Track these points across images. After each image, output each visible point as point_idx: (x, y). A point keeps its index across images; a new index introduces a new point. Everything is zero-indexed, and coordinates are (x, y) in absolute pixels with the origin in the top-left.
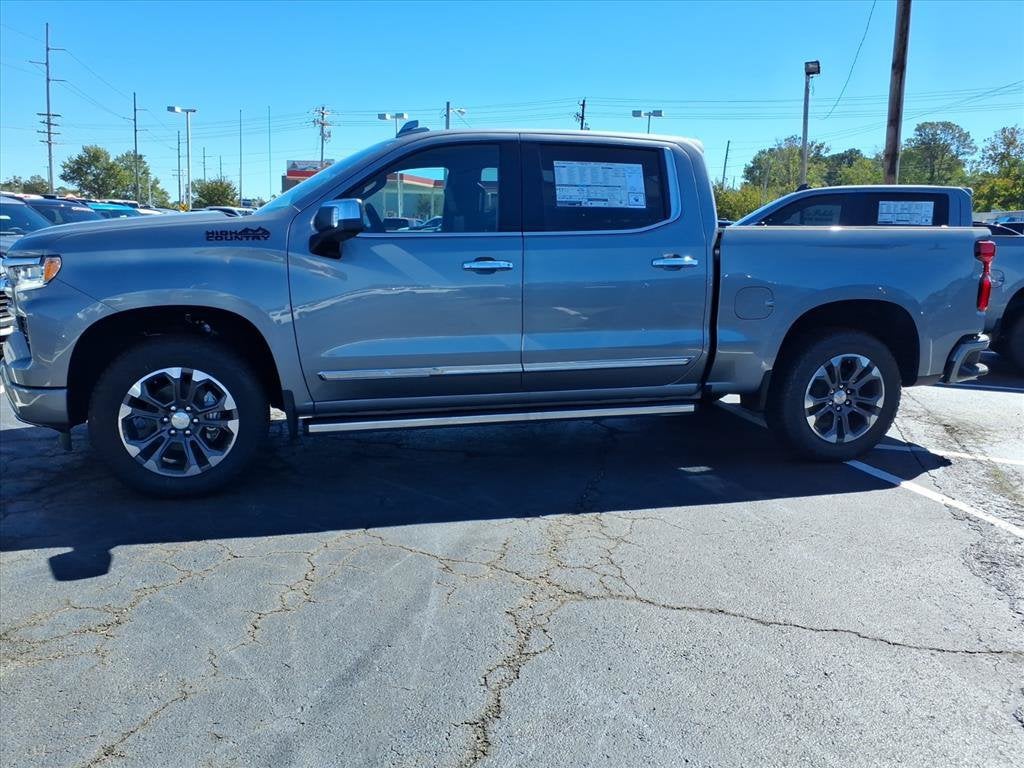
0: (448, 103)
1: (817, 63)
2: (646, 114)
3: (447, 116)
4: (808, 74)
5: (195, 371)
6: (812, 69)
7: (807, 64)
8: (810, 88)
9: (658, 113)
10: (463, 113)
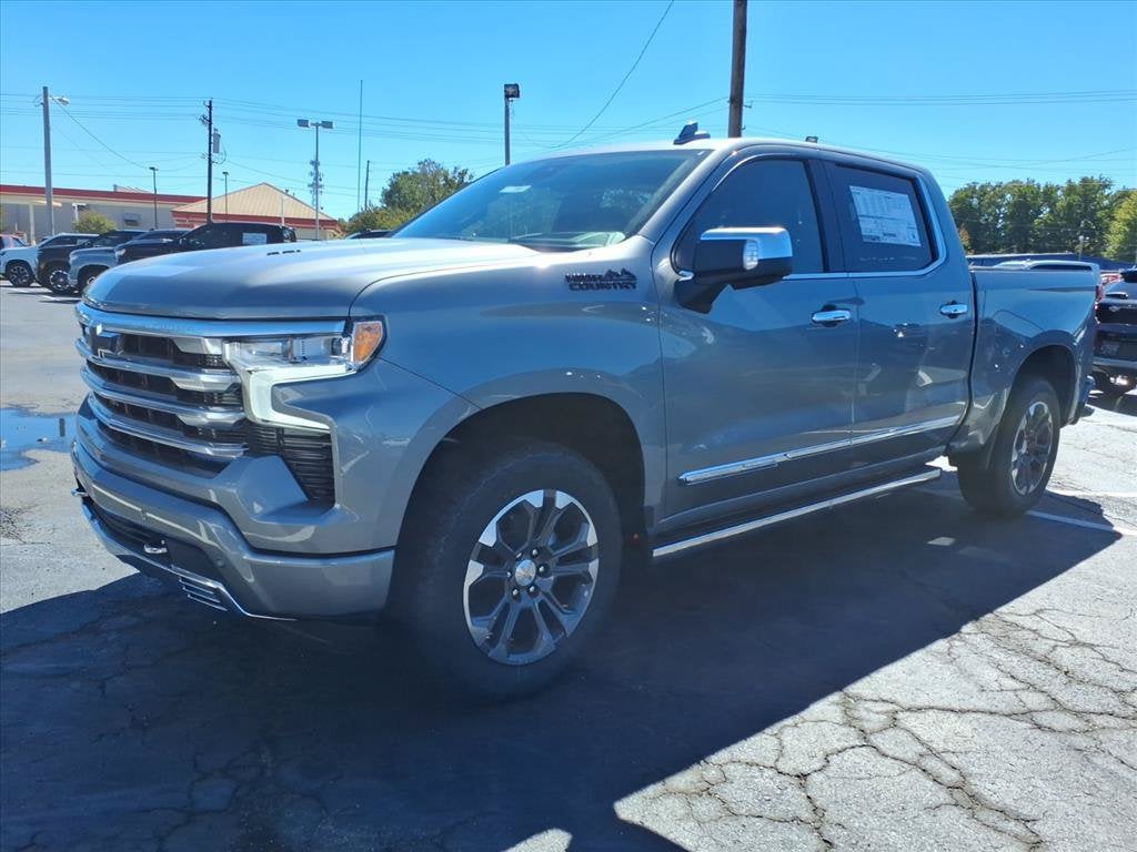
0: (45, 89)
1: (517, 86)
2: (313, 124)
3: (46, 105)
4: (507, 96)
5: (558, 492)
6: (512, 92)
7: (506, 86)
8: (510, 111)
9: (327, 125)
10: (65, 103)
